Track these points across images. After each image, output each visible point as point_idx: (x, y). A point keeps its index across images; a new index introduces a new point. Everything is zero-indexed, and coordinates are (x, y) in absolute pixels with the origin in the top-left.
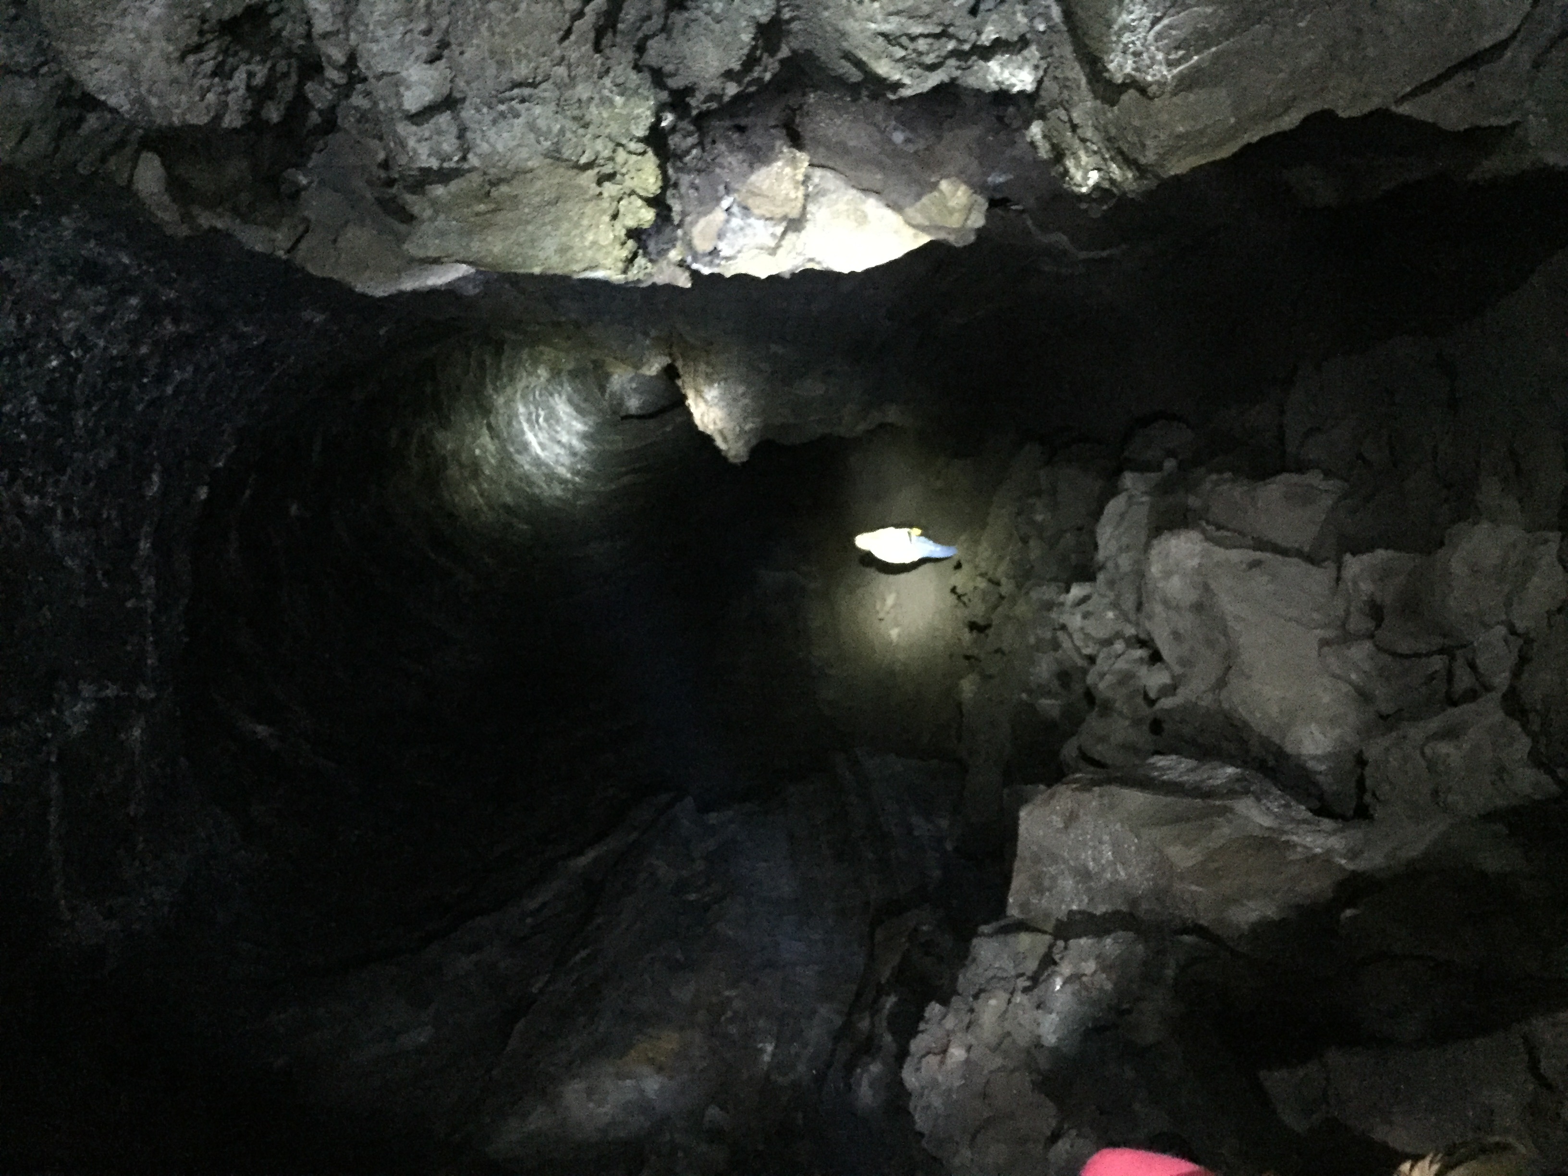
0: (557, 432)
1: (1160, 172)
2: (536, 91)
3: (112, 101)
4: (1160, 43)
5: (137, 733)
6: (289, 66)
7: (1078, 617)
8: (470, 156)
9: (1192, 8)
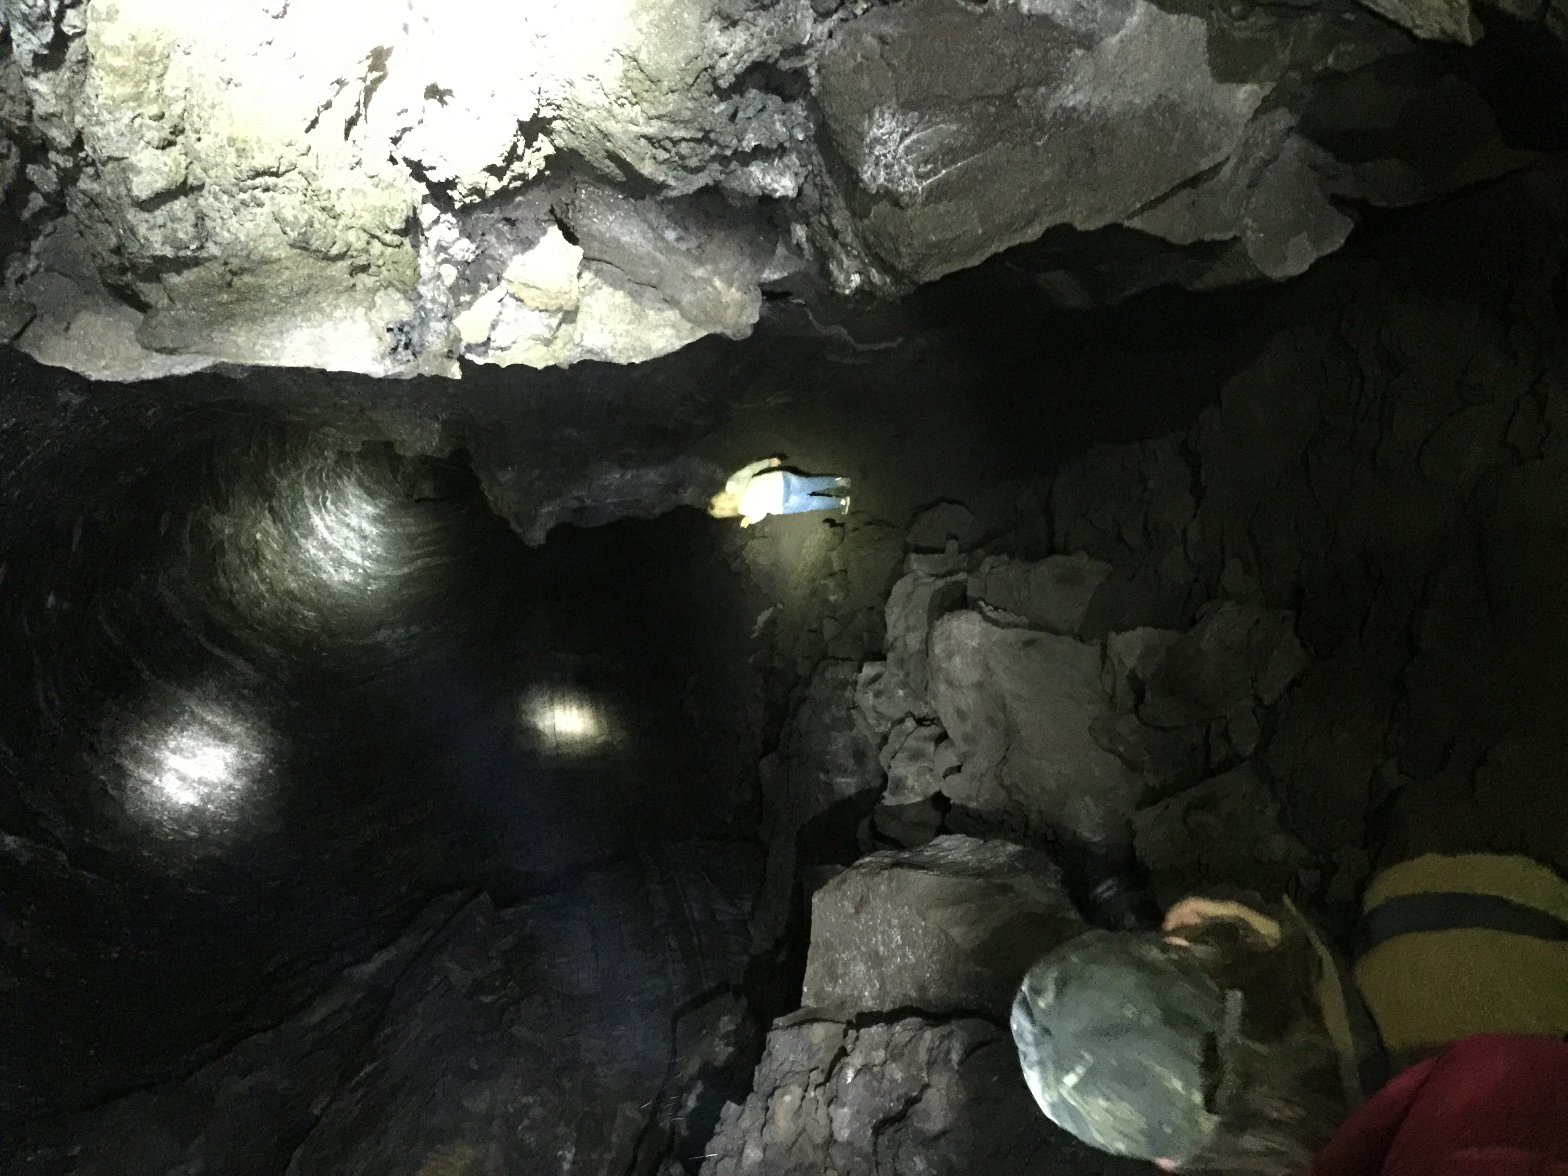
0: (346, 515)
2: (281, 179)
4: (910, 157)
6: (9, 147)
7: (870, 695)
8: (209, 244)
9: (938, 124)
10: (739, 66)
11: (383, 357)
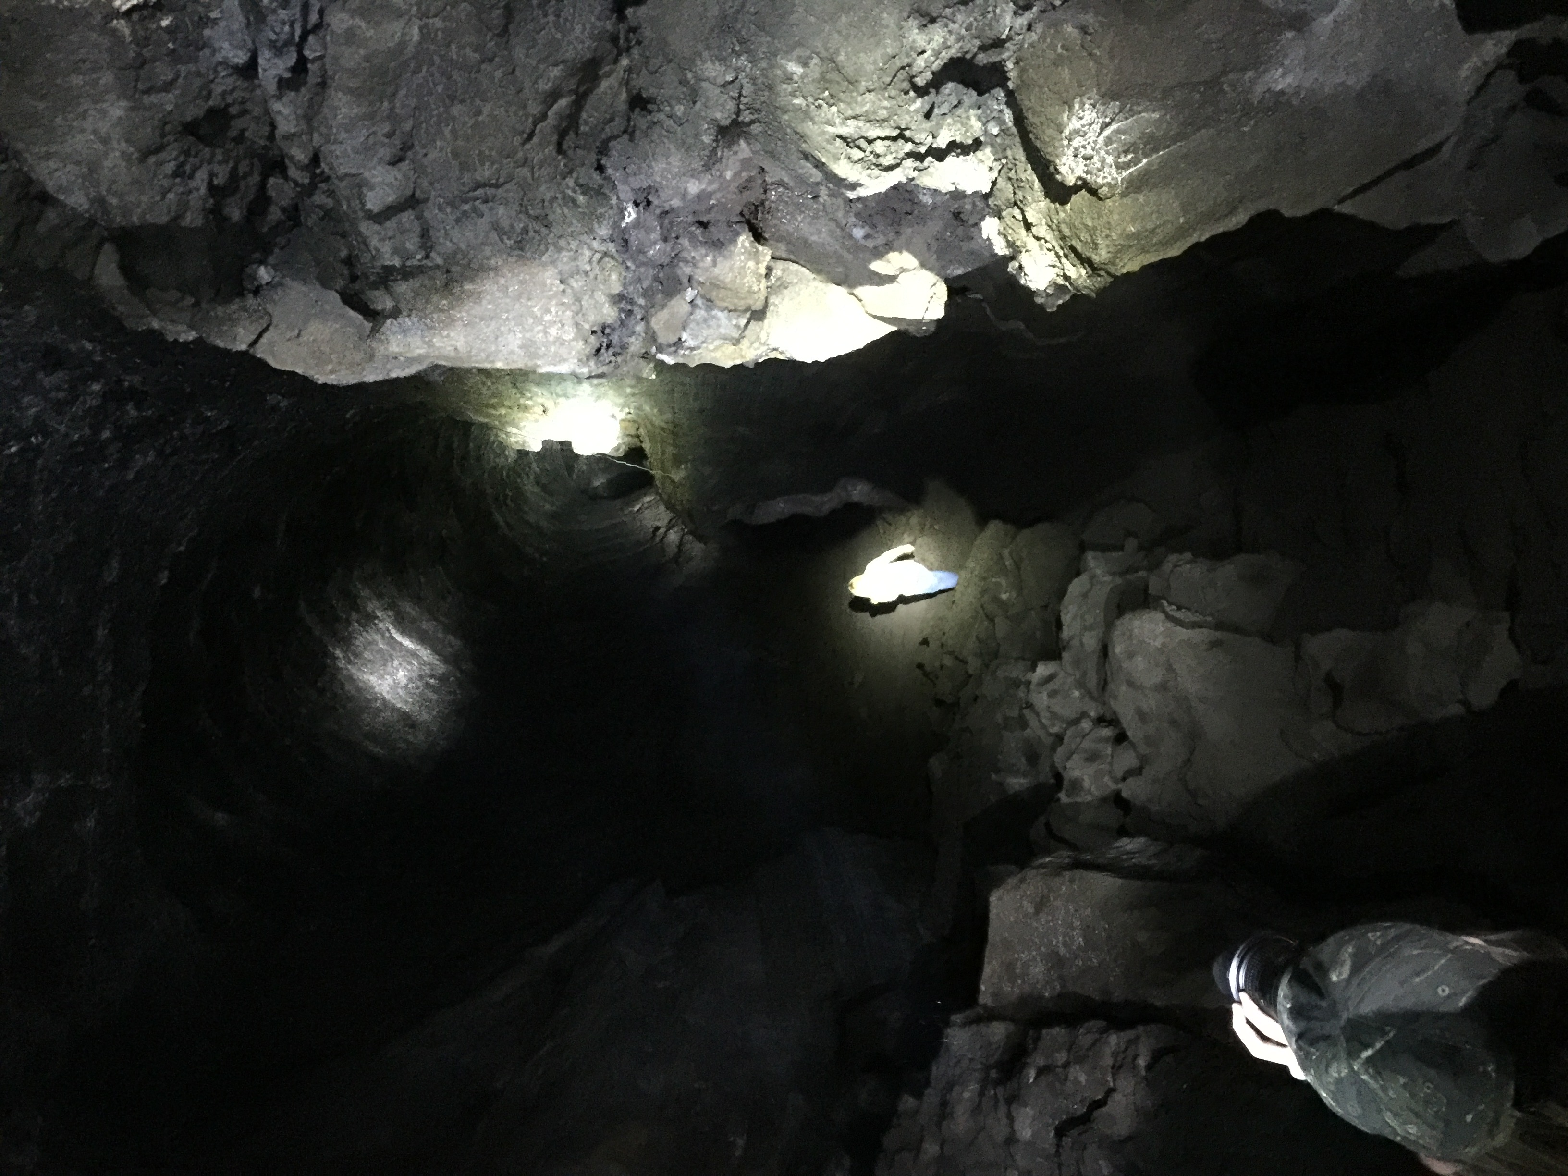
1: (1112, 270)
2: (500, 190)
3: (71, 201)
4: (1109, 147)
5: (90, 823)
6: (252, 166)
7: (1045, 695)
8: (433, 254)
9: (1140, 113)
10: (936, 63)
11: (588, 359)
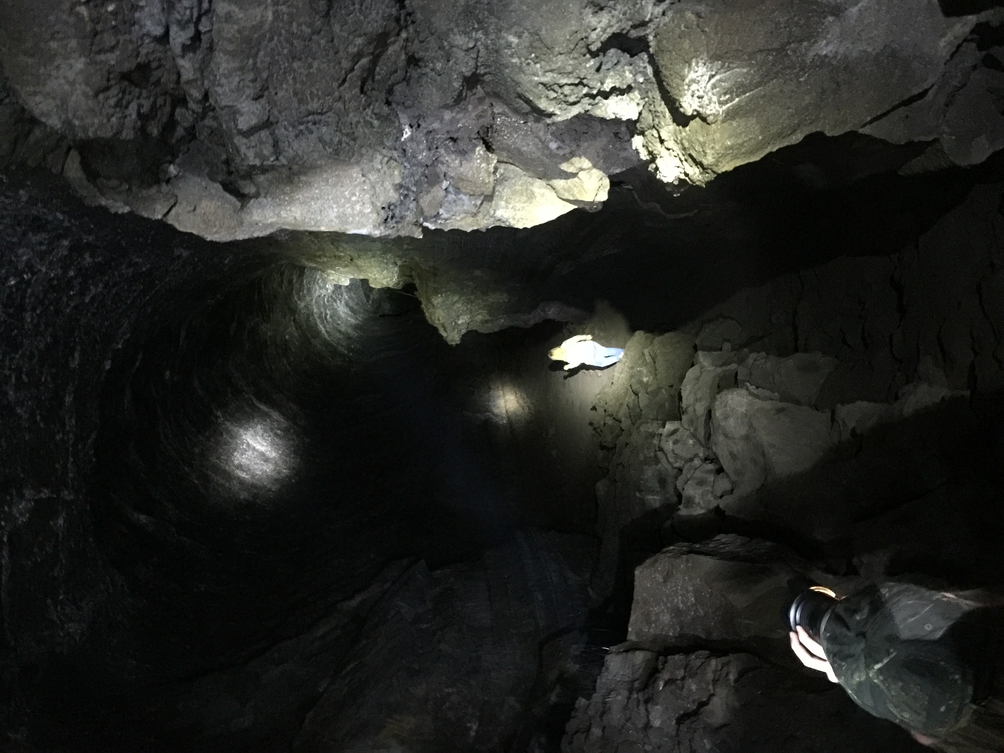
0: (338, 324)
1: (715, 169)
2: (324, 117)
3: (50, 122)
4: (714, 91)
5: (61, 522)
6: (165, 101)
7: (671, 443)
8: (280, 158)
9: (734, 68)
10: (604, 36)
11: (379, 225)
